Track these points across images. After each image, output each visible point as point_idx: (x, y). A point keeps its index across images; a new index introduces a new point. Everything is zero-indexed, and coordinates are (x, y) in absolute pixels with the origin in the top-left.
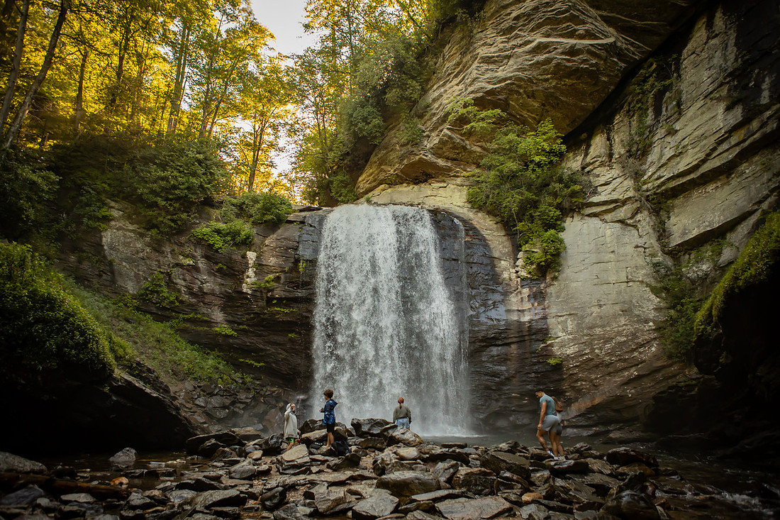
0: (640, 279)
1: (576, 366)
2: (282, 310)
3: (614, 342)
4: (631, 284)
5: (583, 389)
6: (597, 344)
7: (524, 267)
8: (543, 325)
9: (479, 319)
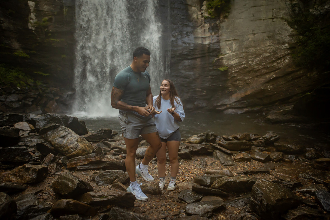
0: (281, 17)
1: (237, 72)
2: (55, 40)
3: (262, 56)
4: (275, 20)
5: (239, 85)
6: (250, 58)
7: (206, 11)
8: (217, 46)
9: (177, 43)
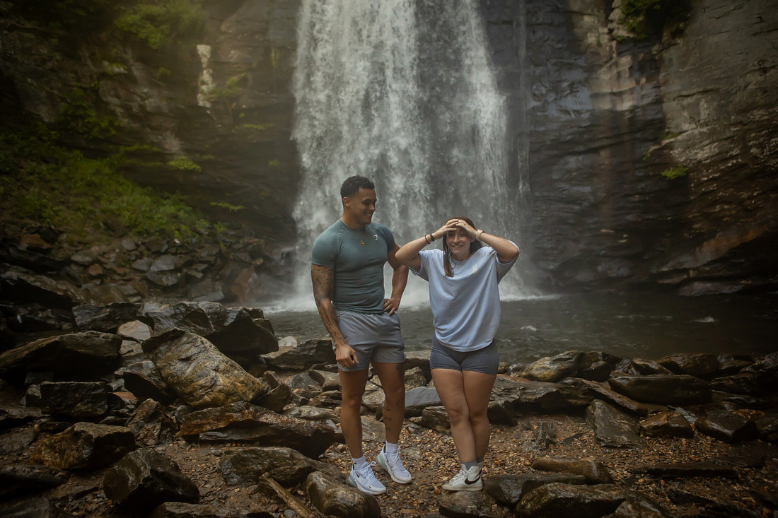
2: (255, 127)
5: (724, 217)
7: (622, 22)
8: (656, 114)
9: (547, 113)
